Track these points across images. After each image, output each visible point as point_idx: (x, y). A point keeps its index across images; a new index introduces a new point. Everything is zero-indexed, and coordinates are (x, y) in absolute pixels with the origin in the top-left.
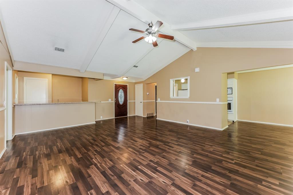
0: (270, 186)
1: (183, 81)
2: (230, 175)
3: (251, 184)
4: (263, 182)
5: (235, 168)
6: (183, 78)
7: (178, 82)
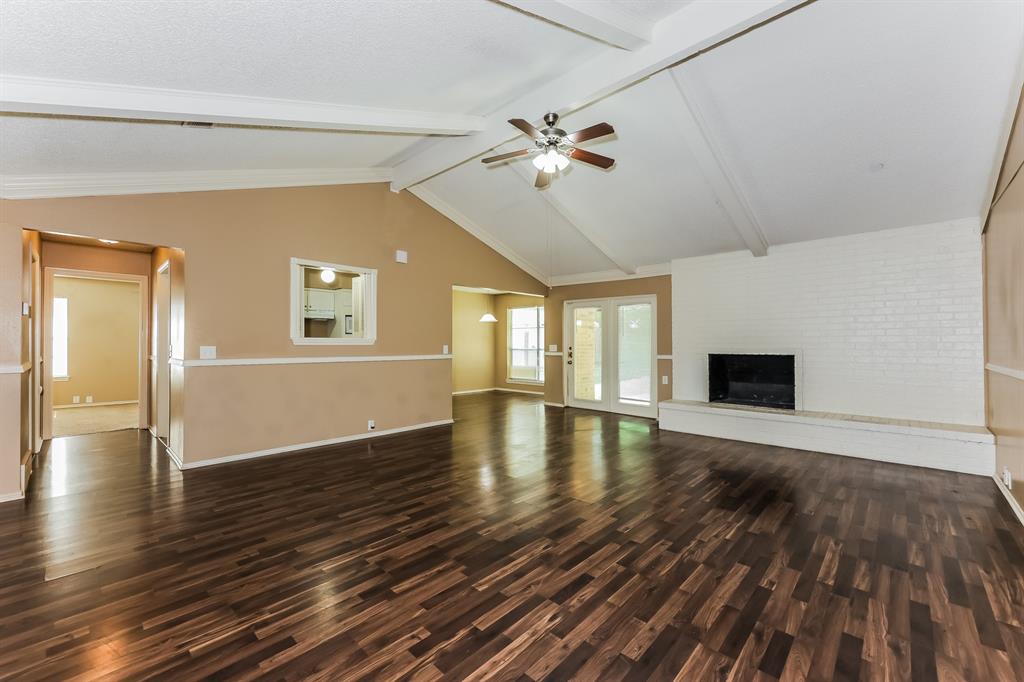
1: (328, 275)
6: (333, 265)
7: (310, 273)
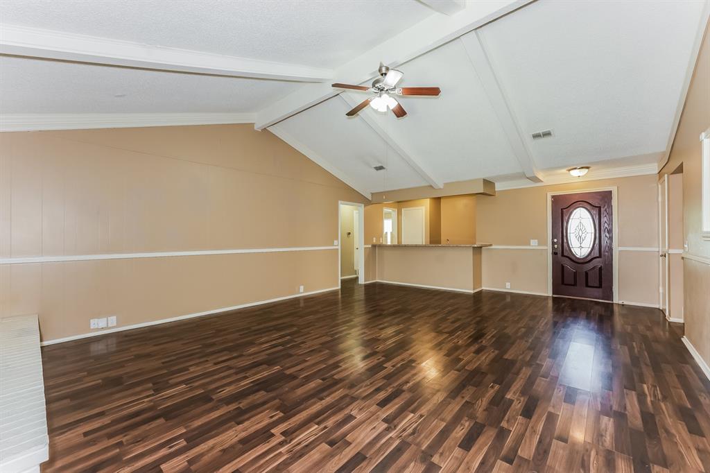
0: (170, 448)
2: (232, 407)
3: (196, 422)
4: (185, 443)
5: (248, 422)
